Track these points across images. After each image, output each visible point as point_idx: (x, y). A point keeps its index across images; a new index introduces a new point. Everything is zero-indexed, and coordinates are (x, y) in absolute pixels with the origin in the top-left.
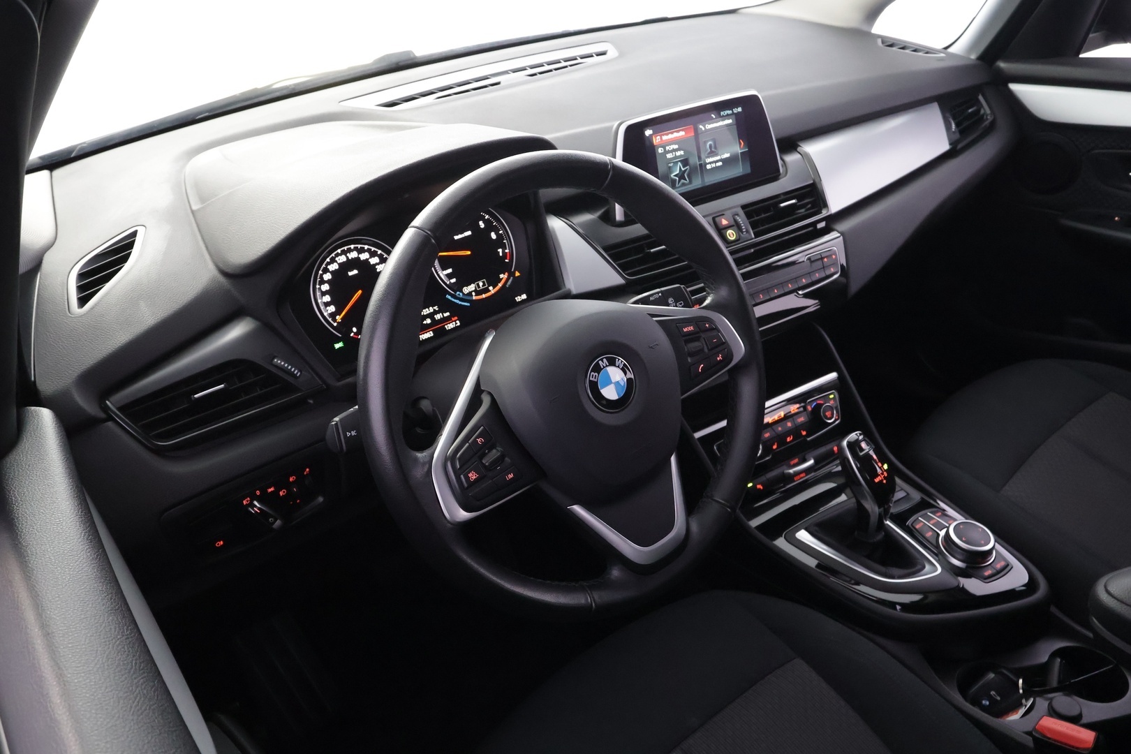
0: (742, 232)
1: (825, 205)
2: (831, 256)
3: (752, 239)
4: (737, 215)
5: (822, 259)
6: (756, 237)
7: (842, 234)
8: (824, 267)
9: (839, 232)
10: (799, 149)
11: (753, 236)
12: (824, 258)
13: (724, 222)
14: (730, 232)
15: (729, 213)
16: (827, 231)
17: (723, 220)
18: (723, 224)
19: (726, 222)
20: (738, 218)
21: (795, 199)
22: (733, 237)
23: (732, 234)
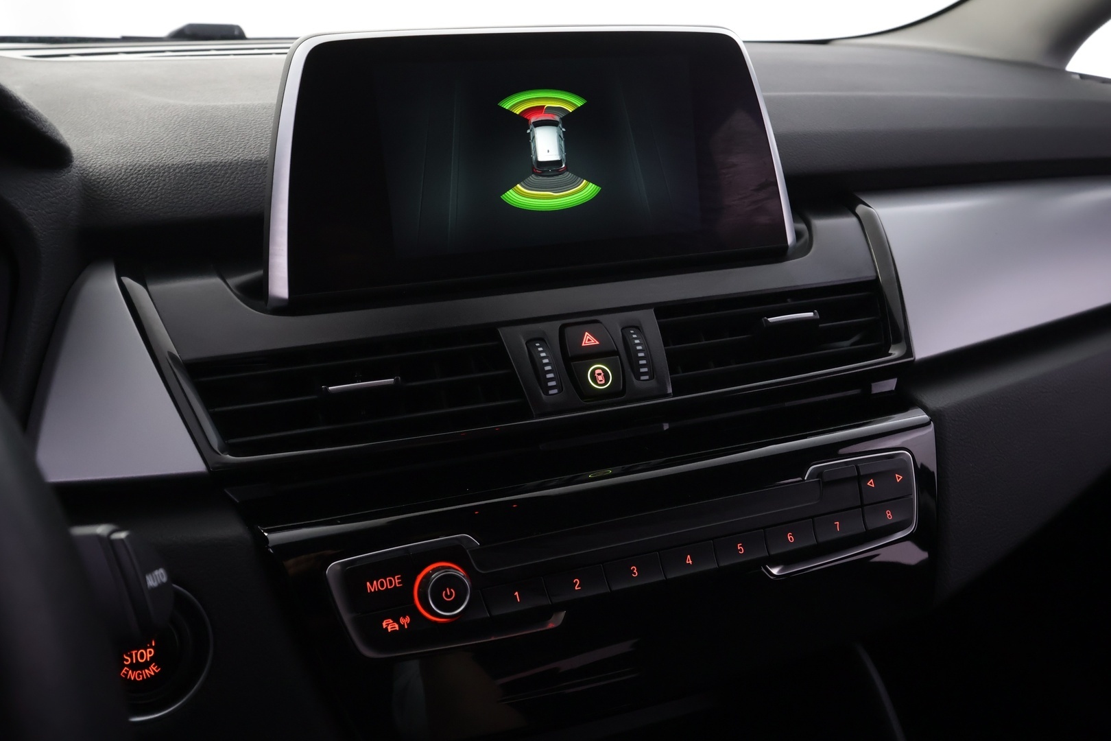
0: (638, 375)
1: (902, 335)
2: (891, 473)
3: (667, 395)
4: (638, 328)
5: (860, 479)
6: (675, 394)
7: (936, 417)
8: (862, 506)
9: (926, 410)
10: (860, 209)
11: (670, 390)
12: (868, 477)
13: (589, 340)
14: (598, 368)
15: (614, 323)
16: (898, 403)
17: (587, 336)
18: (583, 345)
19: (594, 342)
20: (635, 336)
21: (816, 311)
22: (603, 382)
23: (602, 374)
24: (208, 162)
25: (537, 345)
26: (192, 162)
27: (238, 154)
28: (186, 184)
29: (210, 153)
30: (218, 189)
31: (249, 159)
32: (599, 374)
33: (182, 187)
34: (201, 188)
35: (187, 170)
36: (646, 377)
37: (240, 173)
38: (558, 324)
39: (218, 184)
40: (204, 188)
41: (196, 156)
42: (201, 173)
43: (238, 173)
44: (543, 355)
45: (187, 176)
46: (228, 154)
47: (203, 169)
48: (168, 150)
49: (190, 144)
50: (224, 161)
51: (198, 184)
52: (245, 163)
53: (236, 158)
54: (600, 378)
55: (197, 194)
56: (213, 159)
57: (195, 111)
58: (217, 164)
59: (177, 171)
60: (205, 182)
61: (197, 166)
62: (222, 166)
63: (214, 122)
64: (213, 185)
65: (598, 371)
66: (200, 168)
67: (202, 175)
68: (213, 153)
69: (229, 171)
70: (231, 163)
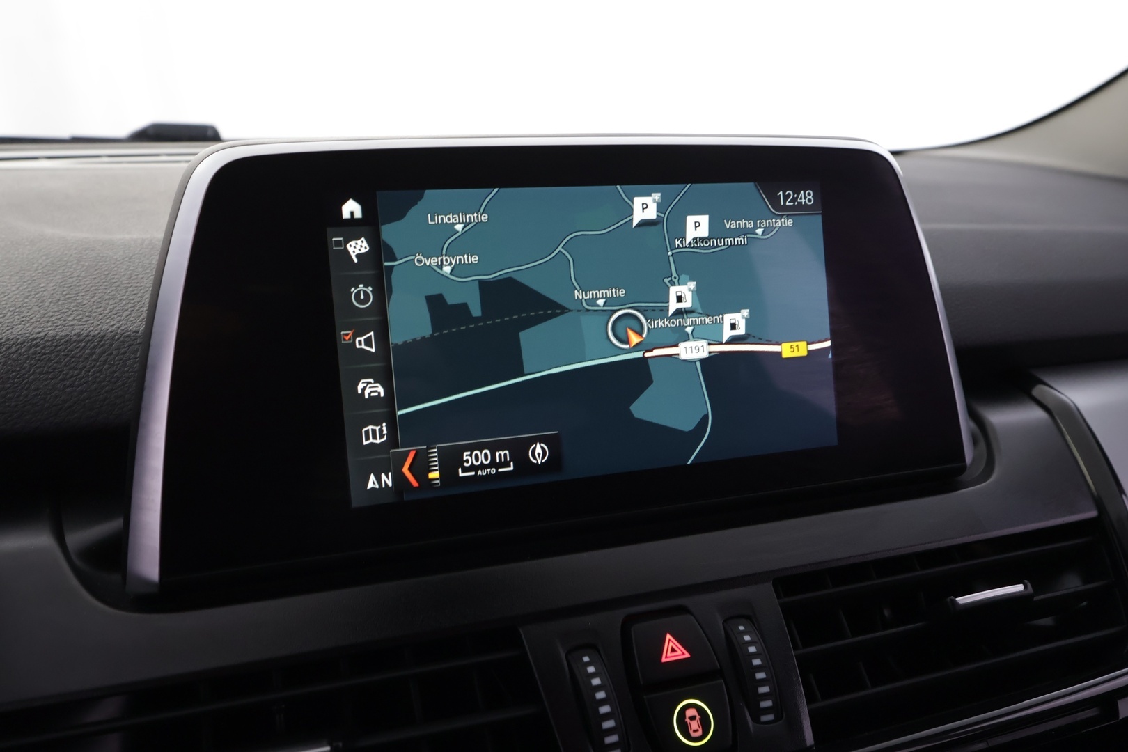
4: (751, 622)
10: (1038, 391)
11: (810, 740)
13: (673, 651)
14: (690, 705)
15: (710, 611)
17: (670, 641)
18: (664, 660)
19: (681, 653)
20: (747, 638)
21: (1026, 581)
22: (700, 733)
23: (698, 717)
24: (67, 335)
25: (586, 659)
26: (40, 335)
27: (119, 322)
28: (23, 372)
29: (74, 319)
30: (74, 382)
31: (134, 329)
32: (693, 718)
33: (14, 378)
34: (47, 379)
35: (30, 348)
36: (770, 717)
37: (115, 352)
38: (620, 614)
39: (76, 372)
40: (52, 379)
41: (49, 324)
42: (50, 353)
43: (111, 354)
44: (591, 669)
45: (27, 359)
46: (103, 321)
47: (56, 346)
48: (9, 314)
49: (47, 304)
50: (92, 333)
51: (41, 373)
52: (129, 336)
53: (114, 328)
54: (694, 725)
55: (38, 389)
56: (77, 329)
57: (75, 249)
58: (81, 338)
59: (13, 349)
60: (55, 369)
61: (48, 341)
62: (89, 341)
63: (96, 268)
64: (67, 374)
65: (691, 712)
66: (51, 346)
67: (53, 356)
68: (79, 320)
69: (98, 350)
70: (104, 336)
